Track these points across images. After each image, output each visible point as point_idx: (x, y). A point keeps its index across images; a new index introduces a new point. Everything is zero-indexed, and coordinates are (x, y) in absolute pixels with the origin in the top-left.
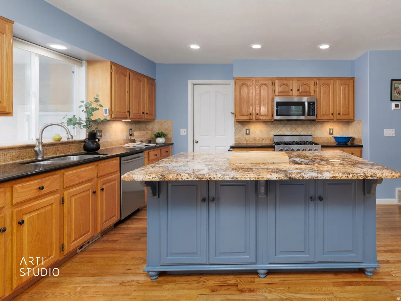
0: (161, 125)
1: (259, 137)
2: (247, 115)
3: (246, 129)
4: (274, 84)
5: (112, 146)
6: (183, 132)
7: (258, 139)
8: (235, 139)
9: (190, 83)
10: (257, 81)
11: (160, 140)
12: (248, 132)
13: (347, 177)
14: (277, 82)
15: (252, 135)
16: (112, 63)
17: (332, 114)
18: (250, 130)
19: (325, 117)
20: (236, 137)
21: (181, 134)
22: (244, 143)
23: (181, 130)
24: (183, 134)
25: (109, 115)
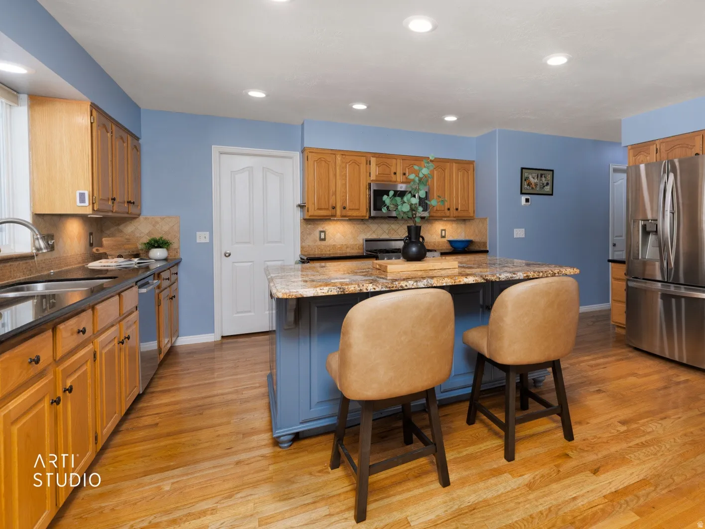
0: (154, 226)
1: (341, 244)
2: (328, 209)
3: (321, 232)
4: (369, 163)
5: (67, 266)
6: (202, 237)
7: (339, 246)
8: (301, 247)
9: (215, 149)
10: (344, 156)
11: (158, 253)
12: (323, 236)
13: (538, 275)
14: (373, 160)
15: (330, 241)
16: (93, 106)
17: (449, 209)
18: (327, 233)
19: (439, 214)
20: (303, 244)
21: (198, 241)
22: (317, 253)
23: (198, 234)
24: (203, 241)
25: (89, 204)
